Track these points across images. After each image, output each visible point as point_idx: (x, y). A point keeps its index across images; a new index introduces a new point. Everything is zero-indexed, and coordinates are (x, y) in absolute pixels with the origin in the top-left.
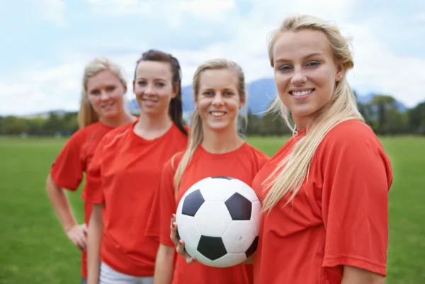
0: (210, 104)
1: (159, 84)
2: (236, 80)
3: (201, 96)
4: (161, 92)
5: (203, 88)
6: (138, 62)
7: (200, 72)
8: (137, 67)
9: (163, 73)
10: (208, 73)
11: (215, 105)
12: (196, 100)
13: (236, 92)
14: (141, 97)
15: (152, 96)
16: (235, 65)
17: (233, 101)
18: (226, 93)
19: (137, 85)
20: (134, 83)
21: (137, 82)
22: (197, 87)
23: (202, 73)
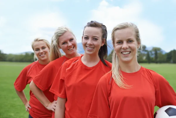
0: (121, 48)
1: (94, 39)
2: (134, 33)
3: (116, 44)
4: (95, 43)
5: (117, 40)
6: (85, 27)
7: (114, 31)
8: (84, 29)
9: (97, 33)
10: (118, 31)
11: (124, 49)
12: (114, 46)
13: (135, 40)
14: (85, 45)
15: (90, 45)
16: (132, 25)
17: (134, 45)
18: (129, 41)
19: (83, 39)
20: (82, 37)
21: (84, 37)
22: (113, 39)
23: (115, 31)
